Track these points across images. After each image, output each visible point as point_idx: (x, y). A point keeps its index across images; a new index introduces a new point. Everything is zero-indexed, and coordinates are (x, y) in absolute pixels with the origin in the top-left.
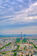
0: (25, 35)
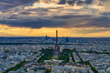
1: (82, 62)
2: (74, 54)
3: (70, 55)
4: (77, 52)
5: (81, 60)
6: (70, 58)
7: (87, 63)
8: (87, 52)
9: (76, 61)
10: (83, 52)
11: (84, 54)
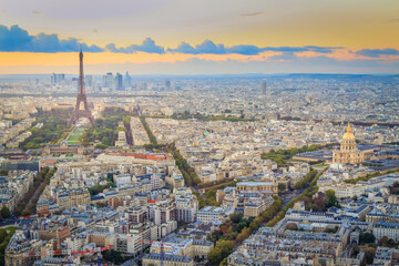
0: (119, 77)
1: (153, 146)
2: (134, 121)
3: (121, 125)
4: (143, 118)
5: (153, 139)
6: (122, 134)
7: (171, 147)
8: (174, 117)
9: (137, 142)
10: (163, 116)
11: (164, 121)
